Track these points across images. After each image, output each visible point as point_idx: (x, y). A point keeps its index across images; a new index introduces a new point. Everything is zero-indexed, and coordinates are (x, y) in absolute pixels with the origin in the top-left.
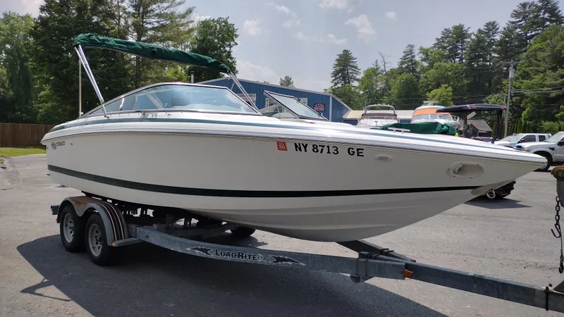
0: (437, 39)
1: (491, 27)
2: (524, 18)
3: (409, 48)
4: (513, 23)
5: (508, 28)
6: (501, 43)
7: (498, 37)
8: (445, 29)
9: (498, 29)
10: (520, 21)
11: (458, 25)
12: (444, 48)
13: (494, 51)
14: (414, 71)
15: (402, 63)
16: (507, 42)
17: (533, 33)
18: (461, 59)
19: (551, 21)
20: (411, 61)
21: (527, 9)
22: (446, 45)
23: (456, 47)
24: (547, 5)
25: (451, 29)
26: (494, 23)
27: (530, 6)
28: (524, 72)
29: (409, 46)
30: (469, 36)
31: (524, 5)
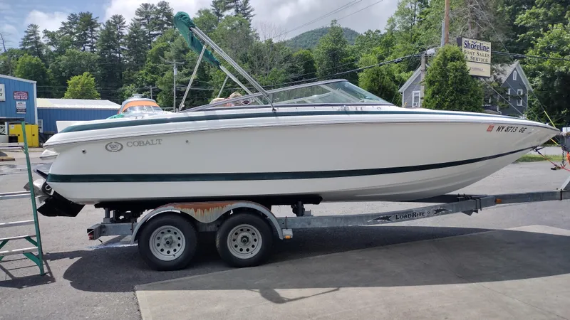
0: (63, 23)
1: (117, 20)
2: (146, 17)
3: (31, 28)
4: (138, 20)
5: (135, 24)
6: (130, 37)
7: (126, 32)
8: (72, 14)
9: (124, 23)
10: (143, 19)
11: (86, 12)
12: (72, 33)
13: (124, 44)
14: (39, 54)
15: (24, 44)
16: (135, 37)
17: (155, 32)
18: (92, 47)
19: (169, 25)
20: (36, 42)
21: (148, 10)
22: (73, 31)
23: (85, 34)
24: (164, 10)
25: (78, 15)
26: (120, 17)
27: (151, 8)
28: (152, 67)
29: (32, 25)
30: (98, 25)
31: (146, 6)
